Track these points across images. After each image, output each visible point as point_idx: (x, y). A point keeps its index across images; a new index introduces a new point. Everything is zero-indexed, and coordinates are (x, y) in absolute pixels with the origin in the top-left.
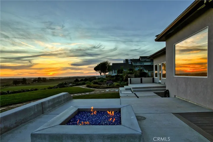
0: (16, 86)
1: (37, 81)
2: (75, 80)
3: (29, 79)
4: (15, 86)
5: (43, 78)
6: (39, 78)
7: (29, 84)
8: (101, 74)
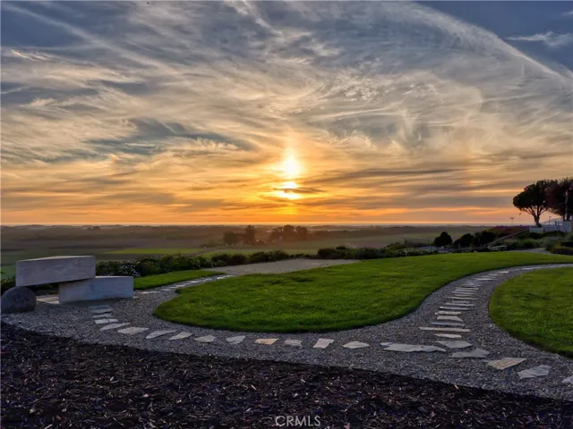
1: (281, 237)
2: (439, 235)
4: (228, 248)
8: (537, 218)
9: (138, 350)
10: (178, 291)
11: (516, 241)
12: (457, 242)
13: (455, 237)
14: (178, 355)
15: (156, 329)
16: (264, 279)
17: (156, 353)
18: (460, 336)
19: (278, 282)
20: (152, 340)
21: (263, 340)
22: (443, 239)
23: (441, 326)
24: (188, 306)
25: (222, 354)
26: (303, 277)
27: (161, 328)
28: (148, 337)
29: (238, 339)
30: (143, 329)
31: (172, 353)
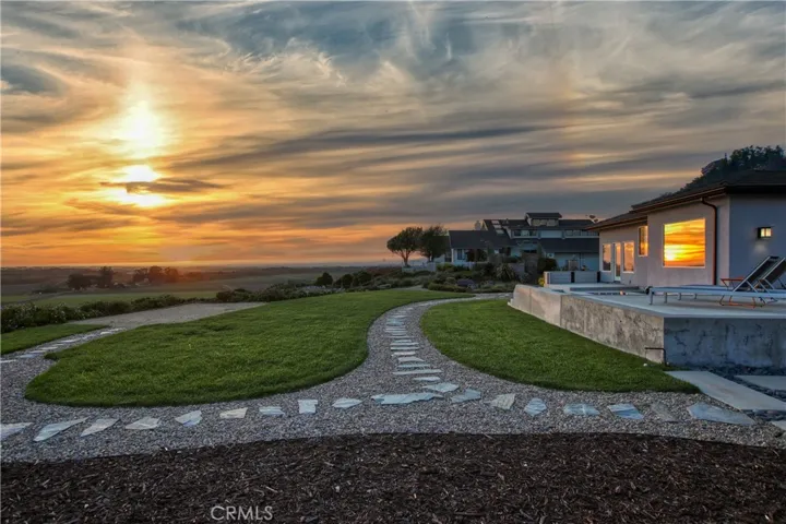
0: (81, 293)
1: (146, 280)
3: (121, 272)
4: (75, 293)
5: (169, 270)
6: (155, 269)
7: (121, 288)
8: (406, 260)
9: (30, 465)
10: (49, 356)
11: (397, 280)
12: (339, 282)
13: (335, 277)
14: (111, 458)
15: (45, 422)
16: (171, 330)
17: (70, 463)
18: (438, 378)
19: (193, 333)
20: (48, 442)
21: (229, 413)
22: (325, 279)
23: (410, 369)
24: (83, 377)
25: (185, 444)
26: (218, 324)
27: (55, 419)
28: (39, 438)
29: (192, 417)
30: (20, 426)
31: (98, 457)
